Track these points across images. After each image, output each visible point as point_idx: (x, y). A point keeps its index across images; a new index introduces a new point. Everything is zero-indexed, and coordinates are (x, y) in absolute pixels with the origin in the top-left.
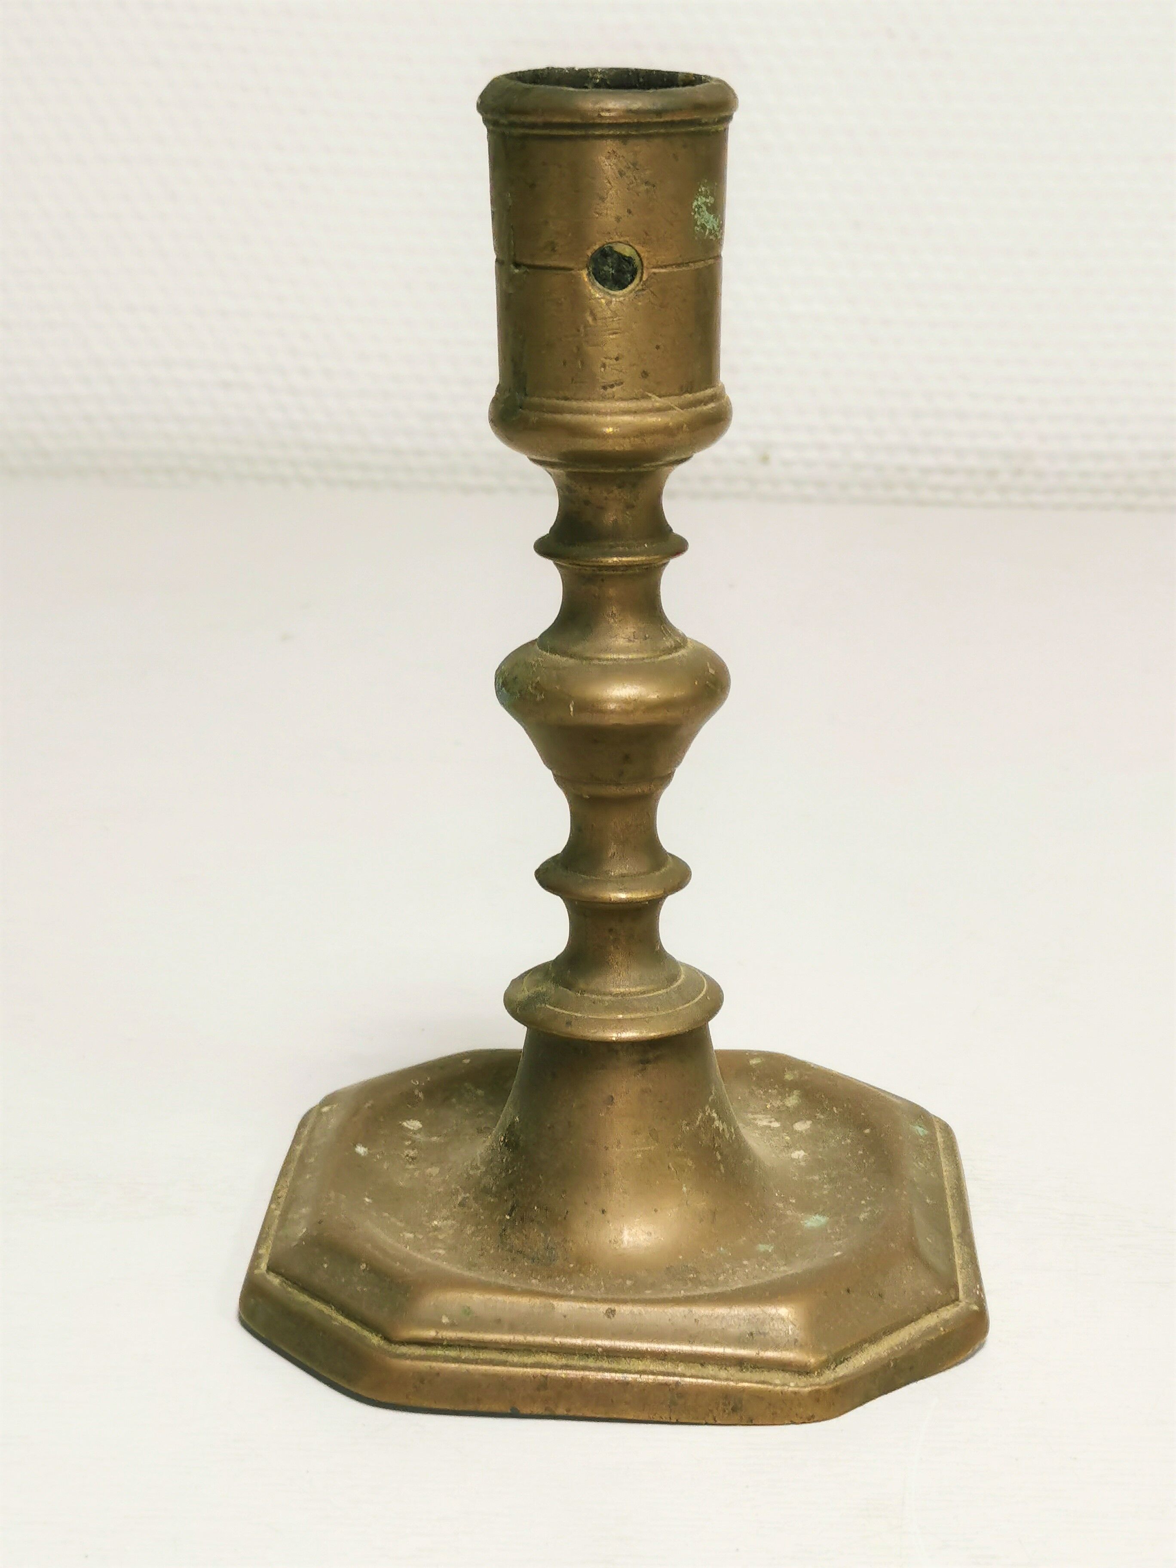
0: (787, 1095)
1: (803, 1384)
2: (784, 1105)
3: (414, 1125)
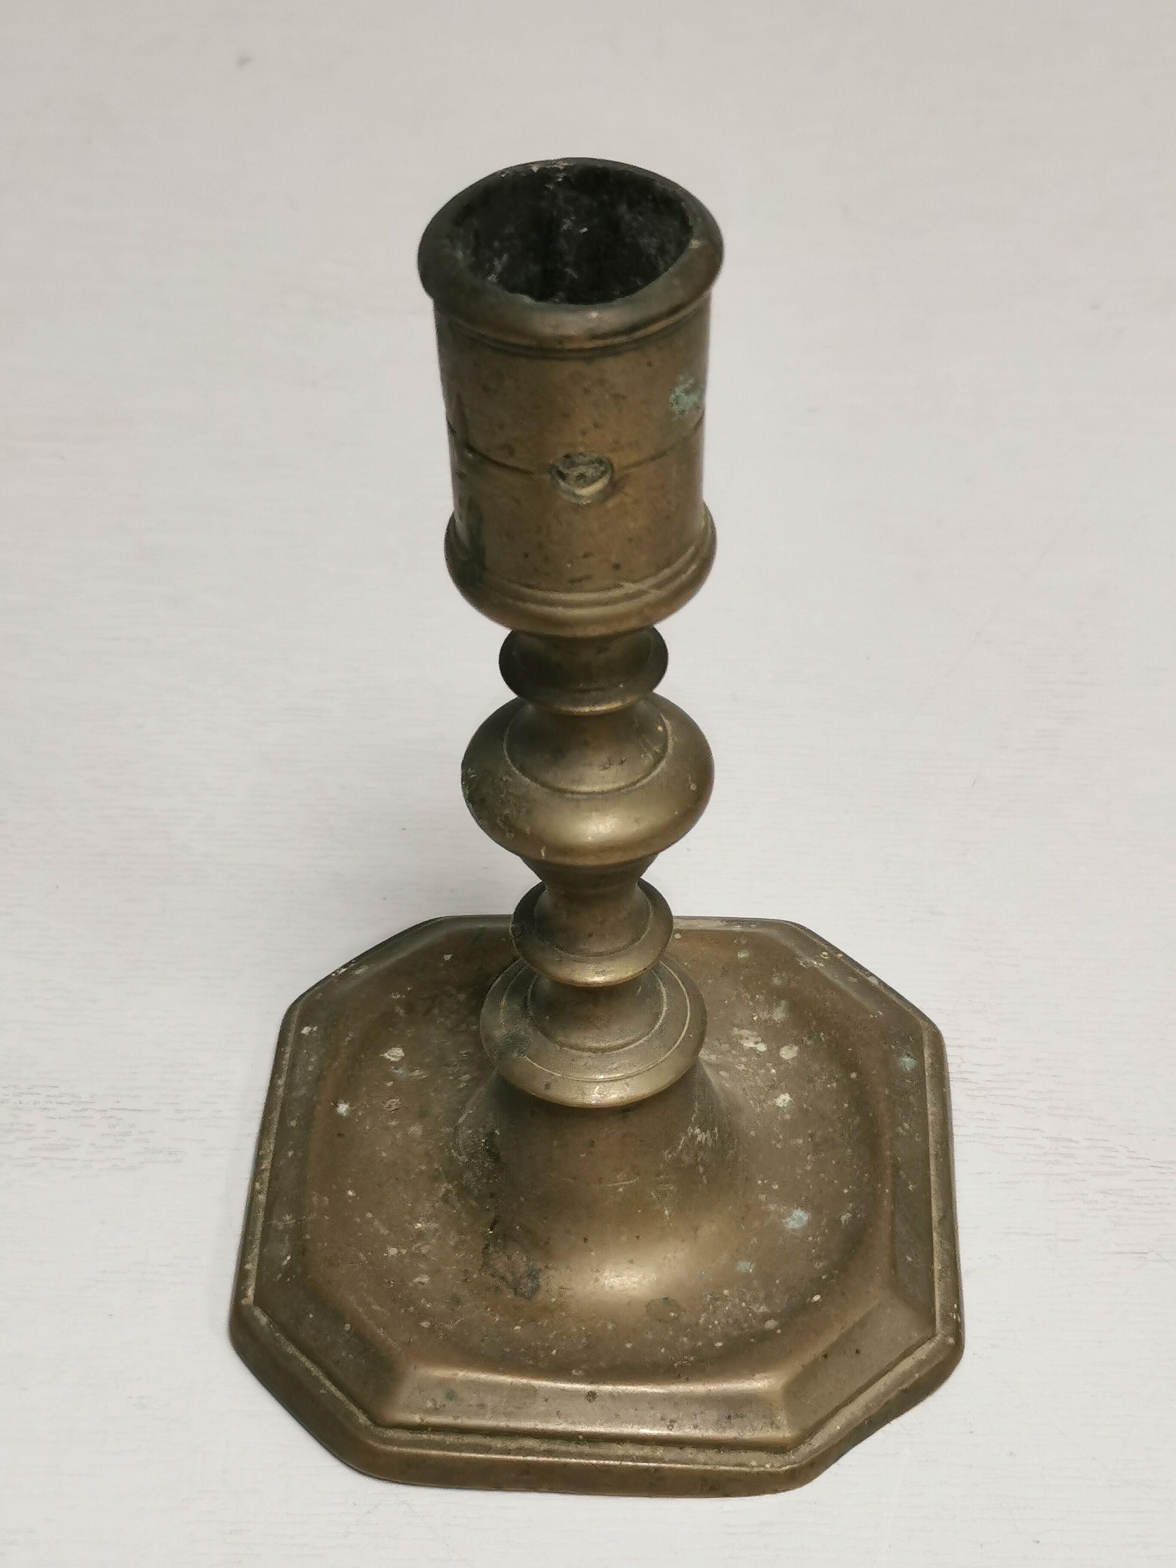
0: (775, 1004)
1: (779, 1464)
2: (771, 1019)
3: (396, 1054)
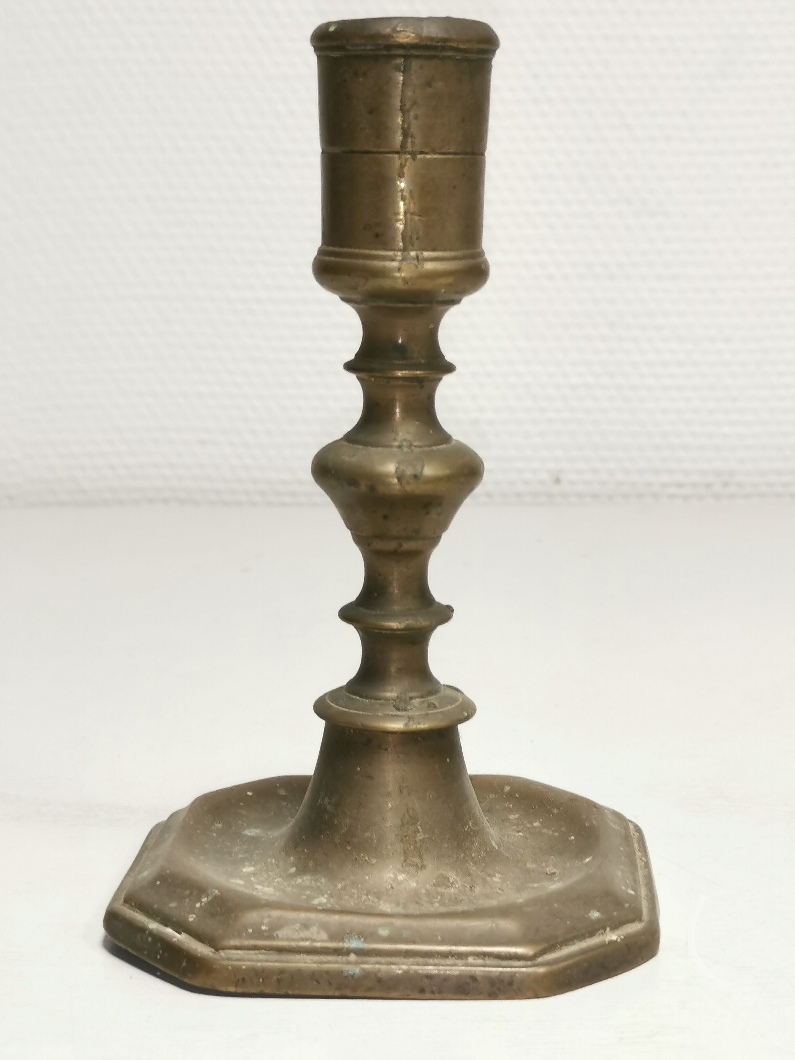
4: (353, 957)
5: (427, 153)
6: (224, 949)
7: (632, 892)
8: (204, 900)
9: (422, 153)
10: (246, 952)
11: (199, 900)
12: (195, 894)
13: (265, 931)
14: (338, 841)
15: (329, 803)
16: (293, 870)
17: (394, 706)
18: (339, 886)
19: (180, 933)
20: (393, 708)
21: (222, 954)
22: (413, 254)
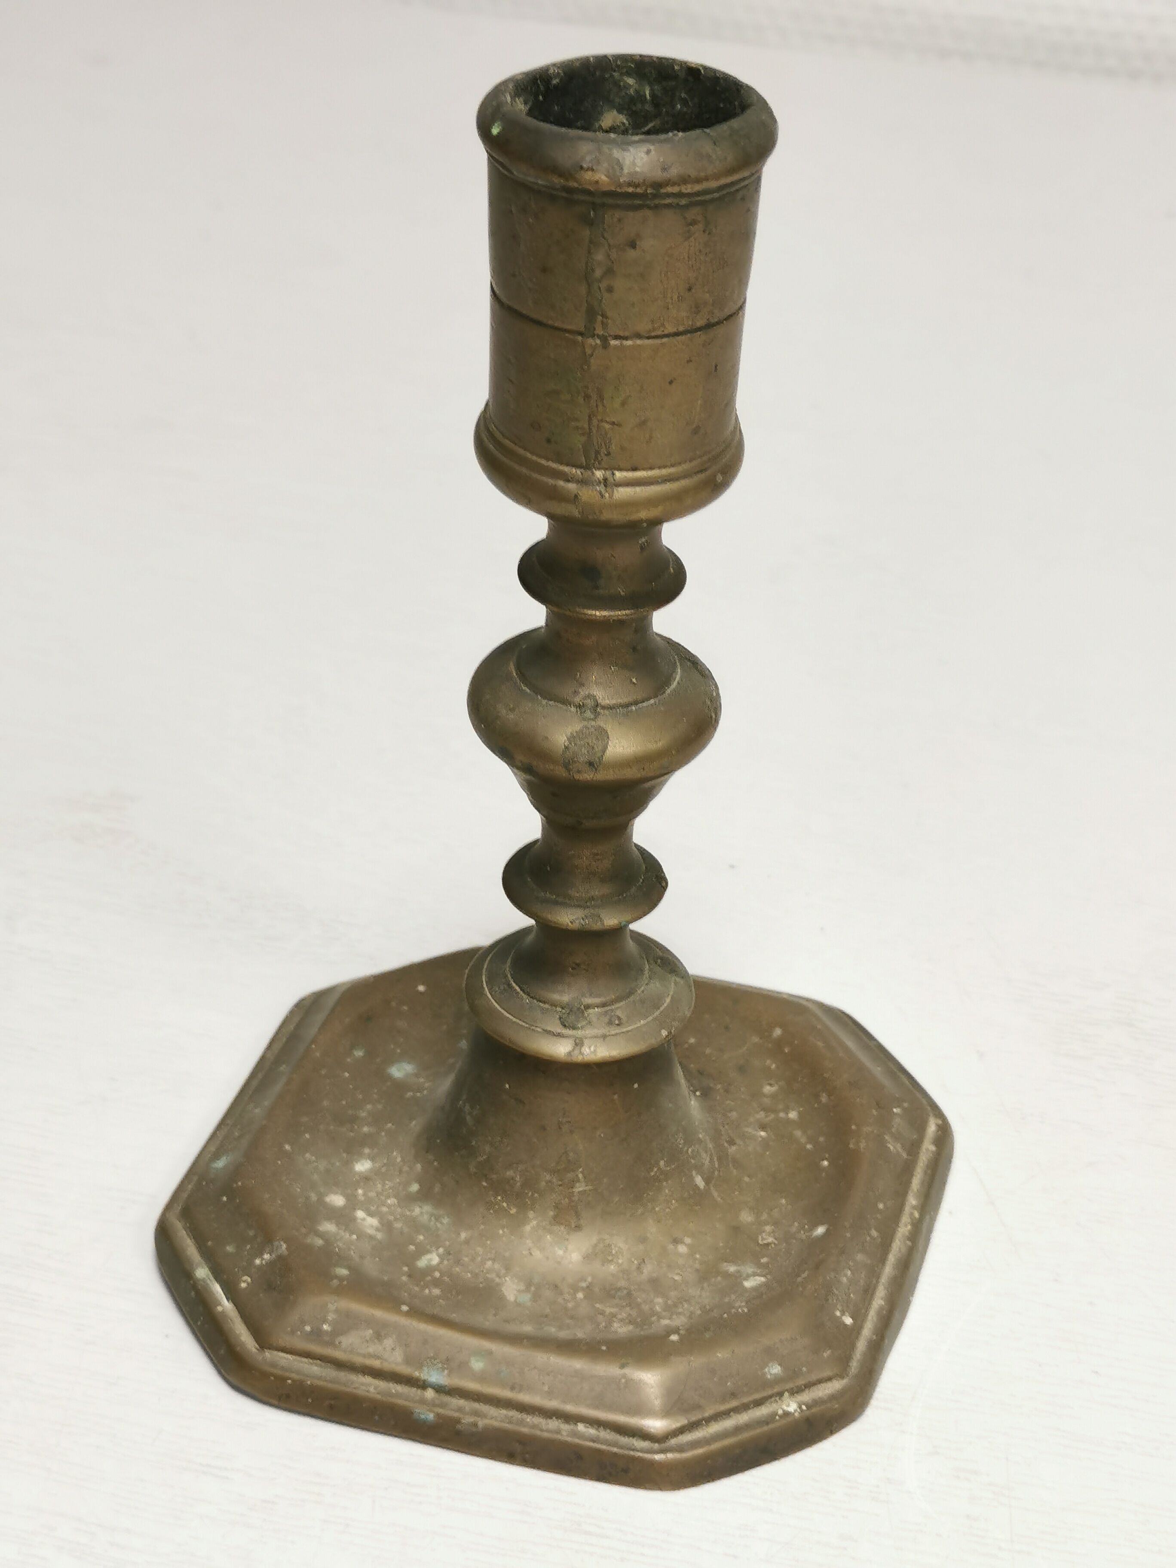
2: (339, 1228)
4: (430, 1394)
5: (626, 338)
6: (270, 1349)
7: (848, 1321)
8: (267, 1256)
9: (617, 337)
10: (298, 1358)
11: (260, 1255)
12: (259, 1240)
13: (327, 1332)
14: (472, 1169)
15: (470, 1114)
16: (415, 1187)
17: (560, 1018)
18: (463, 1235)
19: (228, 1301)
20: (558, 1022)
21: (268, 1354)
22: (599, 474)
